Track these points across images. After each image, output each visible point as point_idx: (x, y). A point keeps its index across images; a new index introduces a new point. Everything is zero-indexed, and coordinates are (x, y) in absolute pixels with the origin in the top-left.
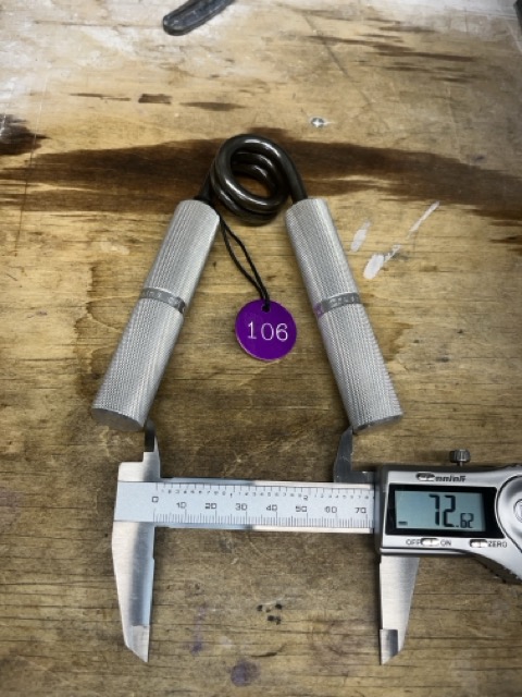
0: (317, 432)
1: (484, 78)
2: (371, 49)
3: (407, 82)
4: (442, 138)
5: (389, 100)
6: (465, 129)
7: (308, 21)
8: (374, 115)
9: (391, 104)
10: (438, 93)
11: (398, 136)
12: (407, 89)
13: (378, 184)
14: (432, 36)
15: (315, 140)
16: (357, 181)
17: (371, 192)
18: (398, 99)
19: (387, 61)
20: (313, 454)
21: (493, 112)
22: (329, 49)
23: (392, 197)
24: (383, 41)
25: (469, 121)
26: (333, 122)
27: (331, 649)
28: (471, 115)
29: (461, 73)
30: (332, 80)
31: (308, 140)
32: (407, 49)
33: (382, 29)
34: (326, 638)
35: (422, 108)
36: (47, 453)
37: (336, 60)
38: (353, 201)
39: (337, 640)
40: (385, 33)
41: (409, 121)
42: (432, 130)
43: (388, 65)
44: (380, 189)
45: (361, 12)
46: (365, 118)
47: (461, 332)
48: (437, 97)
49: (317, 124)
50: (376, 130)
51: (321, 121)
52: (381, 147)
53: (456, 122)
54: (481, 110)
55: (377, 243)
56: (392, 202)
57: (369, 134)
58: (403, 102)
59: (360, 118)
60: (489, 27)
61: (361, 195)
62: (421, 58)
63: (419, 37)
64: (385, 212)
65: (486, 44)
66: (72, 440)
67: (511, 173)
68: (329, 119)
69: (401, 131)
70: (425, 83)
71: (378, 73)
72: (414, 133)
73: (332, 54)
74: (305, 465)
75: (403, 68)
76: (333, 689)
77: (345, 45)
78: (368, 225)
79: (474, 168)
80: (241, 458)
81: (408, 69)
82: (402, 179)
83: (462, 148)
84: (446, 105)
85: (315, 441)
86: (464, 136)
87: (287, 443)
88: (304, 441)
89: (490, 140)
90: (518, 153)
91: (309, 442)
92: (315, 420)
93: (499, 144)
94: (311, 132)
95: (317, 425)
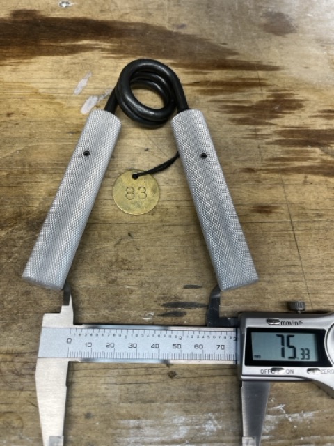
0: (27, 223)
4: (155, 13)
6: (175, 6)
11: (123, 11)
13: (102, 46)
15: (60, 17)
16: (87, 45)
17: (96, 51)
20: (21, 238)
23: (111, 55)
26: (76, 4)
27: (13, 372)
31: (55, 16)
34: (11, 365)
38: (81, 58)
39: (18, 366)
42: (150, 7)
44: (103, 50)
47: (147, 150)
49: (64, 5)
50: (107, 8)
51: (67, 3)
52: (109, 19)
55: (95, 88)
56: (111, 59)
57: (102, 11)
61: (88, 55)
64: (104, 67)
67: (204, 36)
68: (73, 2)
69: (126, 8)
72: (135, 9)
74: (15, 246)
76: (11, 399)
78: (90, 75)
79: (177, 33)
82: (121, 43)
83: (170, 19)
85: (25, 229)
86: (173, 11)
87: (3, 232)
88: (16, 229)
89: (192, 13)
90: (212, 22)
91: (20, 230)
92: (27, 215)
93: (198, 16)
94: (58, 11)
95: (28, 218)
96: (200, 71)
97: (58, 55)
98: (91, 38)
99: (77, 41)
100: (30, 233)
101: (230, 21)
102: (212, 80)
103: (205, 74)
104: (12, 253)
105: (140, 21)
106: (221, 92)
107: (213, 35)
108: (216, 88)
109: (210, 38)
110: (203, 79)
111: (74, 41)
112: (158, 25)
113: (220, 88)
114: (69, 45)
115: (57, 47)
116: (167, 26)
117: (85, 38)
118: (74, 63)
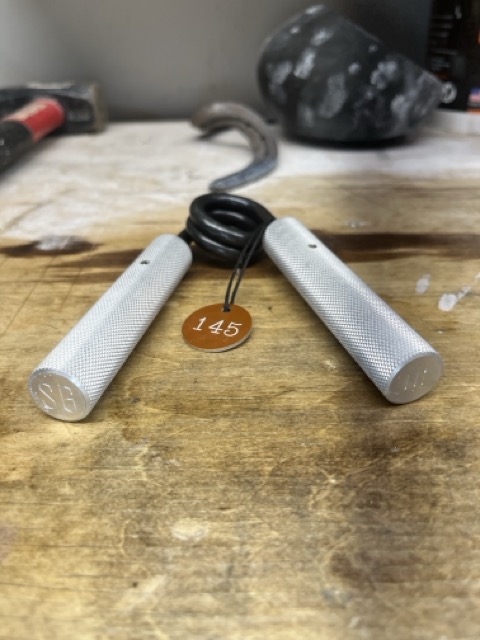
0: (438, 447)
2: (388, 190)
4: (478, 225)
8: (405, 217)
13: (428, 252)
19: (405, 194)
20: (439, 471)
26: (368, 224)
36: (60, 479)
38: (405, 263)
43: (407, 196)
46: (398, 220)
50: (411, 225)
55: (444, 287)
56: (447, 262)
58: (429, 211)
59: (393, 220)
61: (412, 260)
64: (444, 268)
66: (98, 464)
74: (434, 485)
80: (336, 478)
85: (437, 456)
87: (398, 459)
88: (421, 456)
91: (429, 458)
92: (429, 433)
95: (434, 439)
100: (453, 462)
104: (434, 496)
105: (463, 233)
118: (399, 267)
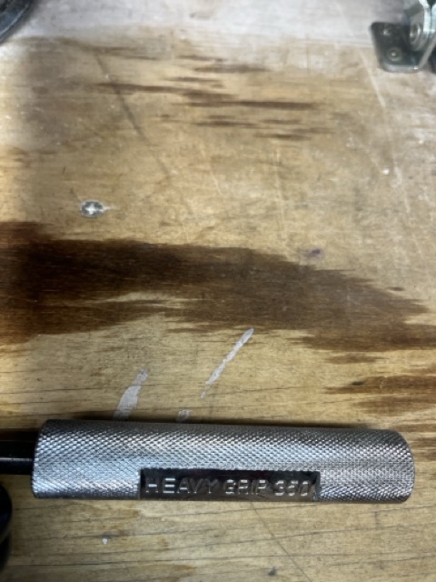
1: (326, 131)
2: (180, 99)
3: (223, 143)
4: (264, 225)
5: (196, 170)
6: (297, 208)
7: (101, 63)
8: (173, 193)
9: (198, 176)
10: (263, 157)
11: (203, 224)
12: (222, 153)
13: (168, 305)
14: (261, 77)
15: (83, 238)
16: (137, 302)
17: (155, 318)
18: (208, 167)
19: (200, 113)
21: (335, 180)
22: (122, 100)
23: (186, 325)
24: (196, 86)
25: (303, 196)
26: (113, 207)
28: (306, 187)
29: (295, 127)
30: (121, 145)
31: (73, 238)
32: (226, 96)
33: (197, 70)
35: (240, 179)
37: (131, 117)
38: (125, 336)
40: (201, 75)
41: (221, 200)
42: (252, 212)
43: (200, 120)
44: (169, 313)
45: (173, 47)
46: (160, 199)
48: (262, 162)
49: (91, 210)
50: (173, 217)
51: (97, 206)
52: (178, 243)
53: (286, 198)
54: (319, 179)
56: (184, 334)
57: (163, 224)
58: (215, 172)
59: (153, 199)
60: (336, 59)
61: (139, 326)
62: (245, 109)
63: (244, 78)
65: (332, 82)
67: (359, 274)
68: (108, 203)
69: (208, 217)
70: (246, 143)
71: (185, 132)
72: (226, 218)
73: (126, 108)
75: (220, 122)
77: (145, 94)
78: (145, 377)
79: (307, 268)
81: (226, 124)
82: (203, 294)
83: (292, 237)
84: (273, 173)
86: (294, 220)
89: (330, 224)
90: (369, 241)
93: (342, 229)
94: (80, 225)
96: (361, 354)
97: (79, 329)
98: (145, 285)
99: (118, 295)
101: (400, 237)
102: (386, 376)
103: (372, 360)
105: (236, 245)
106: (407, 404)
107: (374, 271)
108: (397, 395)
109: (370, 276)
110: (369, 375)
111: (112, 296)
112: (269, 252)
113: (404, 394)
114: (102, 305)
115: (78, 309)
116: (286, 253)
117: (133, 287)
118: (113, 349)
